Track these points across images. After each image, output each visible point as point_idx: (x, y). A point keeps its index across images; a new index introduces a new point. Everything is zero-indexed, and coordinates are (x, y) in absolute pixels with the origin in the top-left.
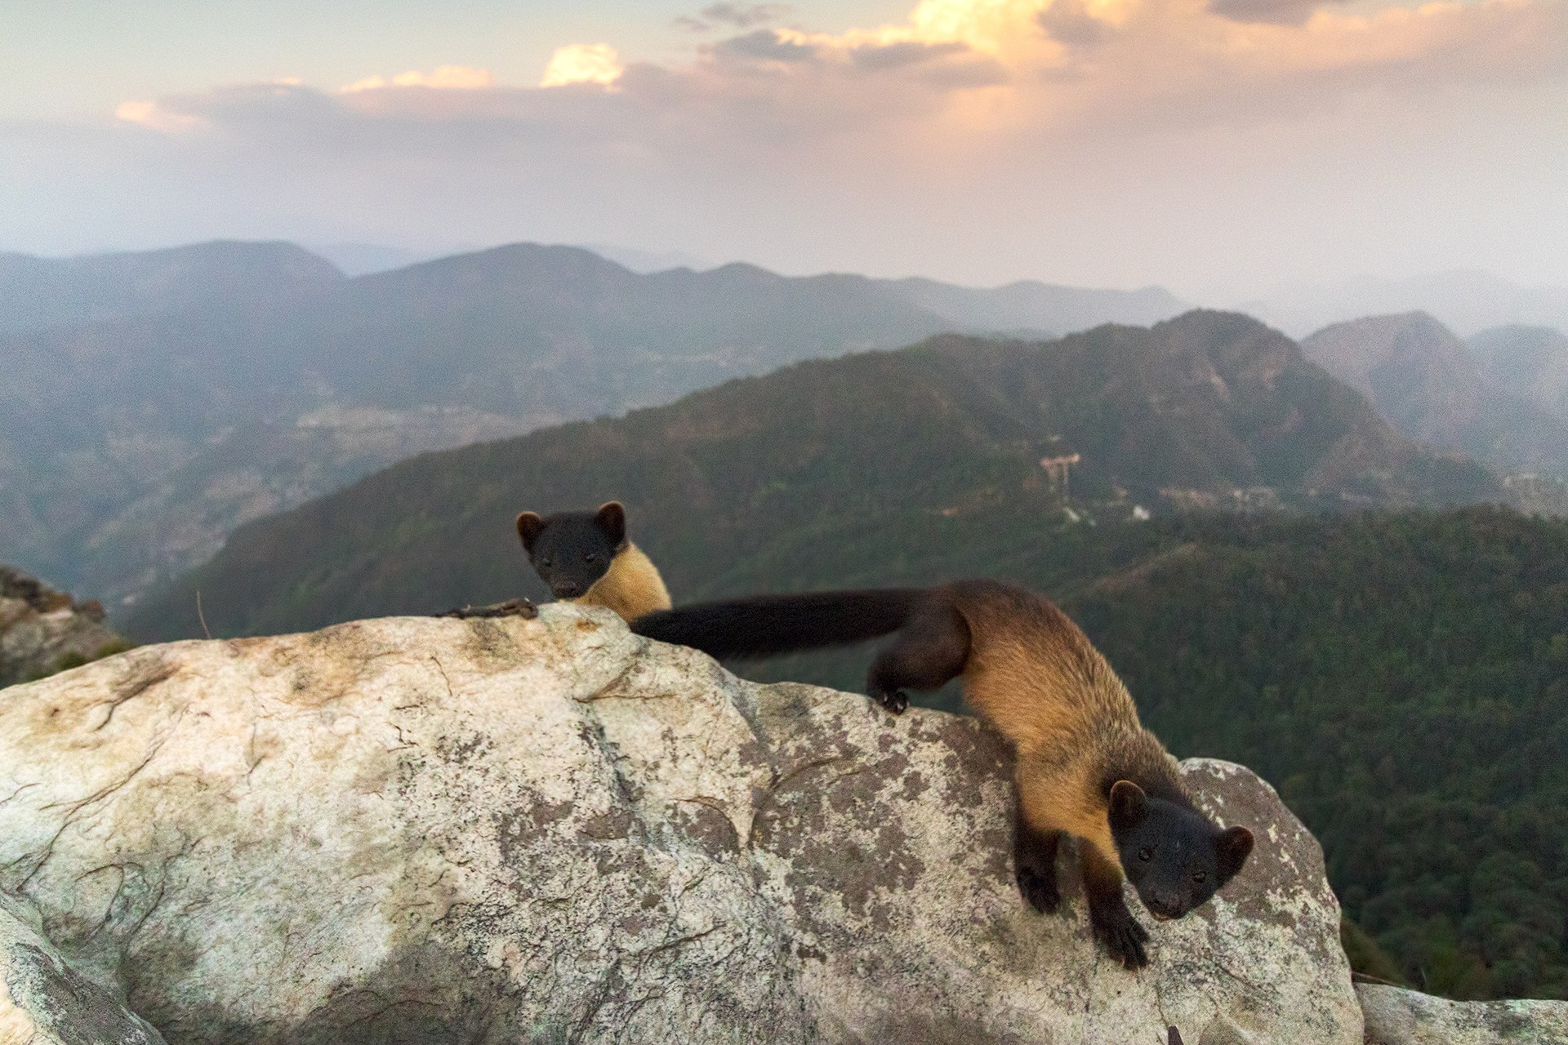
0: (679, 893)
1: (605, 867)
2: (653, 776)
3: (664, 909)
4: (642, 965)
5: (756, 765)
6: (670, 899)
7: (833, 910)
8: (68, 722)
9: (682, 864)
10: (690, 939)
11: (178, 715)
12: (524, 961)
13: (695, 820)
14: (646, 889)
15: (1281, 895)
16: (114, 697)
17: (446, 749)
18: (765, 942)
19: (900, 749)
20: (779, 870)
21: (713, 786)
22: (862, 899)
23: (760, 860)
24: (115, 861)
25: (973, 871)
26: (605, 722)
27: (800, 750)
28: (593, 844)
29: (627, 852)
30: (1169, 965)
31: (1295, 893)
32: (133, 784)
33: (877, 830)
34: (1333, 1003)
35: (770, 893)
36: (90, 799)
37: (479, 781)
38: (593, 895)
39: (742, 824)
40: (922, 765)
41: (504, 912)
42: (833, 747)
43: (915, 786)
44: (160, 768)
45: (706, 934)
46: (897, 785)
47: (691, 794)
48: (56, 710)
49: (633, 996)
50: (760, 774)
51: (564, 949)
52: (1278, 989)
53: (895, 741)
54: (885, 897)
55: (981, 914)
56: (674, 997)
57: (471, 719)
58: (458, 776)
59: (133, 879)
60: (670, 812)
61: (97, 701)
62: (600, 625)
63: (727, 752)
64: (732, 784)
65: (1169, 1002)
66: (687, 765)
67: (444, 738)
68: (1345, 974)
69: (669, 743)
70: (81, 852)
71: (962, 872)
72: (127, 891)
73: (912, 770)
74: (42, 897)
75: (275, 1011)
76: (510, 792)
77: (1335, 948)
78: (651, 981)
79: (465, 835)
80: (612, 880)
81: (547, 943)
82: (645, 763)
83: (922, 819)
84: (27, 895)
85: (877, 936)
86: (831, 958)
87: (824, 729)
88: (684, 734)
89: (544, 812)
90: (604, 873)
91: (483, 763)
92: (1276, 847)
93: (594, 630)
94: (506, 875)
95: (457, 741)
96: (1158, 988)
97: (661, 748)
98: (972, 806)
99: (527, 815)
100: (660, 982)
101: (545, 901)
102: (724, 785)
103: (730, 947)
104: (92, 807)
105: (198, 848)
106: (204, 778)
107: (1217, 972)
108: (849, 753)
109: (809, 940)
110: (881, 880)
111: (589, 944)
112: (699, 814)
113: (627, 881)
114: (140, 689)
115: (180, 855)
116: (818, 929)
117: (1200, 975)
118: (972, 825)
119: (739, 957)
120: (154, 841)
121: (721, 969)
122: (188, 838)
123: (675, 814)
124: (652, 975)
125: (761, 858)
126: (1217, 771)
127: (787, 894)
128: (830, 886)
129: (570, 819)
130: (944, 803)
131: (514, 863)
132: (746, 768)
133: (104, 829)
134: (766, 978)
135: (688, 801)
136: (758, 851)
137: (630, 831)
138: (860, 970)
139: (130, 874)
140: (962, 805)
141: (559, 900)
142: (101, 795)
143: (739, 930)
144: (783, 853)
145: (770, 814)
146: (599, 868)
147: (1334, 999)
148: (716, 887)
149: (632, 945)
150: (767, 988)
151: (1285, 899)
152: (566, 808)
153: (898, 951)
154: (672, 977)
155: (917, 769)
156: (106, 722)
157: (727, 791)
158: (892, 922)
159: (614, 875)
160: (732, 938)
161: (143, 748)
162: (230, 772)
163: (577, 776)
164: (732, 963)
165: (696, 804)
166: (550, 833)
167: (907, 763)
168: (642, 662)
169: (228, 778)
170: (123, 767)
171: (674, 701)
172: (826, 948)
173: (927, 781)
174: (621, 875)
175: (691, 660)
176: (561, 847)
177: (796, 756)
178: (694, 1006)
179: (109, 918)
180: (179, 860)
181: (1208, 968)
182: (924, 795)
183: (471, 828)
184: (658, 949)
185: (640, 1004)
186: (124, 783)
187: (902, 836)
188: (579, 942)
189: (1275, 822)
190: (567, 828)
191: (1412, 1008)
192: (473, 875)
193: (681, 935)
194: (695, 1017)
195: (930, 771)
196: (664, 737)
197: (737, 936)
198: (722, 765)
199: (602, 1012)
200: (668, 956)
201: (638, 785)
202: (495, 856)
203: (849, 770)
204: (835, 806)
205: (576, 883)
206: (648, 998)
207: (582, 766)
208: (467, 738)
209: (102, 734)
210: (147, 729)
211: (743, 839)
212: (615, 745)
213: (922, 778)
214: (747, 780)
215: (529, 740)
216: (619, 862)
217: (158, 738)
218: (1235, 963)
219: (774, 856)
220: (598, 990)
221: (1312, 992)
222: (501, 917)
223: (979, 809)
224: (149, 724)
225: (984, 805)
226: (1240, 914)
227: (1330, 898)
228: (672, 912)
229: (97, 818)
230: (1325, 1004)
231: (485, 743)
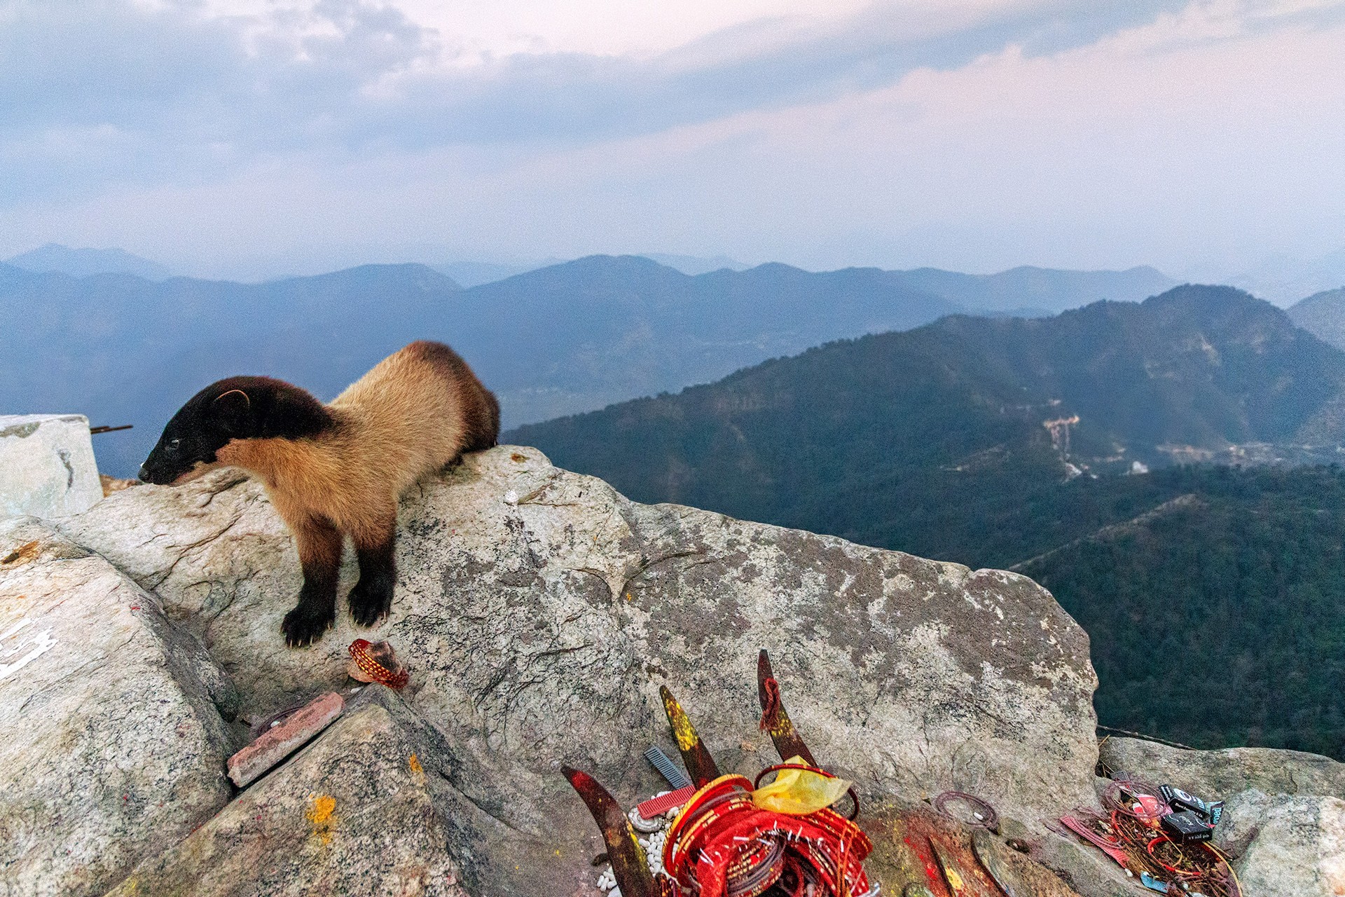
0: (562, 622)
1: (512, 603)
2: (555, 553)
3: (550, 631)
4: (531, 662)
5: (630, 551)
6: (555, 626)
7: (677, 647)
8: (185, 502)
9: (567, 605)
10: (567, 651)
11: (251, 501)
12: (450, 651)
13: (582, 583)
14: (539, 618)
15: (1044, 666)
16: (214, 489)
17: (415, 527)
18: (620, 657)
19: (743, 549)
20: (639, 619)
21: (597, 562)
22: (700, 641)
23: (627, 611)
24: (208, 579)
25: (787, 630)
26: (525, 519)
27: (666, 545)
28: (505, 588)
29: (529, 595)
30: (936, 703)
31: (1057, 666)
32: (221, 538)
33: (718, 600)
34: (1072, 740)
35: (631, 631)
36: (196, 544)
37: (434, 547)
38: (502, 617)
39: (616, 587)
40: (758, 561)
41: (441, 622)
42: (692, 545)
43: (751, 573)
44: (238, 530)
45: (579, 649)
46: (736, 573)
47: (581, 566)
48: (180, 495)
49: (522, 679)
50: (633, 558)
51: (478, 647)
52: (1025, 726)
53: (739, 543)
54: (718, 641)
55: (790, 657)
56: (552, 684)
57: (433, 511)
58: (420, 543)
59: (218, 589)
60: (564, 576)
61: (203, 491)
62: (528, 458)
63: (611, 542)
64: (611, 562)
65: (932, 727)
66: (579, 548)
67: (415, 521)
68: (1090, 725)
69: (569, 534)
70: (189, 573)
71: (779, 630)
72: (213, 596)
73: (750, 562)
74: (164, 595)
75: (292, 663)
76: (453, 553)
77: (1085, 706)
78: (535, 672)
79: (421, 576)
80: (516, 611)
81: (468, 642)
82: (550, 545)
83: (754, 594)
84: (156, 593)
85: (708, 665)
86: (670, 675)
87: (686, 533)
88: (581, 529)
89: (474, 567)
90: (511, 606)
91: (438, 536)
92: (1046, 633)
93: (524, 461)
94: (445, 601)
95: (423, 523)
96: (925, 718)
97: (563, 536)
98: (793, 588)
99: (463, 568)
100: (542, 673)
101: (469, 618)
102: (605, 562)
103: (595, 658)
104: (197, 549)
105: (257, 575)
106: (263, 537)
107: (975, 711)
108: (703, 550)
109: (656, 662)
110: (716, 631)
111: (495, 646)
112: (585, 579)
113: (526, 612)
114: (231, 486)
115: (246, 579)
116: (666, 658)
117: (962, 712)
118: (791, 600)
119: (601, 664)
120: (231, 571)
121: (586, 670)
122: (251, 570)
123: (567, 578)
124: (538, 668)
125: (627, 610)
126: (1001, 578)
127: (643, 633)
128: (678, 631)
129: (492, 572)
130: (772, 585)
131: (451, 595)
132: (623, 553)
133: (202, 562)
134: (618, 679)
135: (579, 570)
136: (626, 606)
137: (533, 584)
138: (692, 685)
139: (215, 587)
140: (785, 588)
141: (478, 618)
142: (201, 543)
143: (602, 648)
144: (645, 609)
145: (638, 584)
146: (508, 602)
147: (1075, 738)
148: (589, 622)
149: (525, 650)
150: (618, 685)
151: (1047, 669)
152: (490, 566)
153: (723, 675)
154: (551, 671)
155: (753, 562)
156: (208, 503)
157: (607, 567)
158: (720, 657)
159: (518, 608)
160: (596, 652)
161: (227, 517)
162: (279, 535)
163: (500, 547)
164: (595, 667)
165: (584, 573)
166: (477, 580)
167: (746, 558)
168: (557, 483)
169: (278, 538)
170: (215, 529)
171: (576, 508)
172: (668, 669)
173: (761, 570)
174: (523, 608)
175: (591, 483)
176: (483, 588)
177: (663, 548)
178: (565, 690)
179: (202, 609)
180: (245, 582)
181: (969, 707)
182: (756, 580)
183: (425, 571)
184: (543, 654)
185: (528, 684)
186: (216, 537)
187: (736, 605)
188: (488, 644)
189: (1048, 617)
190: (490, 578)
191: (1144, 751)
192: (423, 600)
193: (560, 647)
194: (564, 697)
195: (764, 565)
196: (566, 530)
197: (600, 652)
198: (606, 550)
199: (501, 686)
200: (550, 659)
201: (544, 558)
202: (438, 588)
203: (702, 561)
204: (688, 582)
205: (491, 609)
206: (533, 682)
207: (504, 542)
208: (430, 522)
209: (205, 510)
210: (232, 509)
211: (616, 596)
212: (531, 533)
213: (757, 569)
214: (624, 560)
215: (470, 525)
216: (522, 601)
217: (238, 513)
218: (992, 706)
219: (638, 610)
220: (499, 673)
221: (1055, 731)
222: (439, 625)
223: (798, 591)
224: (233, 506)
225: (803, 588)
226: (1005, 675)
227: (1090, 674)
228: (556, 633)
229: (199, 556)
230: (1065, 740)
231: (441, 525)
